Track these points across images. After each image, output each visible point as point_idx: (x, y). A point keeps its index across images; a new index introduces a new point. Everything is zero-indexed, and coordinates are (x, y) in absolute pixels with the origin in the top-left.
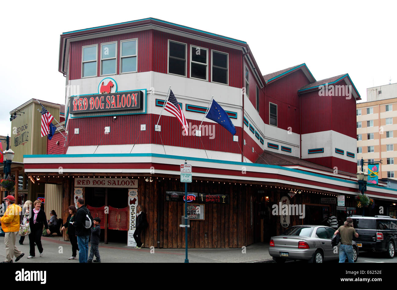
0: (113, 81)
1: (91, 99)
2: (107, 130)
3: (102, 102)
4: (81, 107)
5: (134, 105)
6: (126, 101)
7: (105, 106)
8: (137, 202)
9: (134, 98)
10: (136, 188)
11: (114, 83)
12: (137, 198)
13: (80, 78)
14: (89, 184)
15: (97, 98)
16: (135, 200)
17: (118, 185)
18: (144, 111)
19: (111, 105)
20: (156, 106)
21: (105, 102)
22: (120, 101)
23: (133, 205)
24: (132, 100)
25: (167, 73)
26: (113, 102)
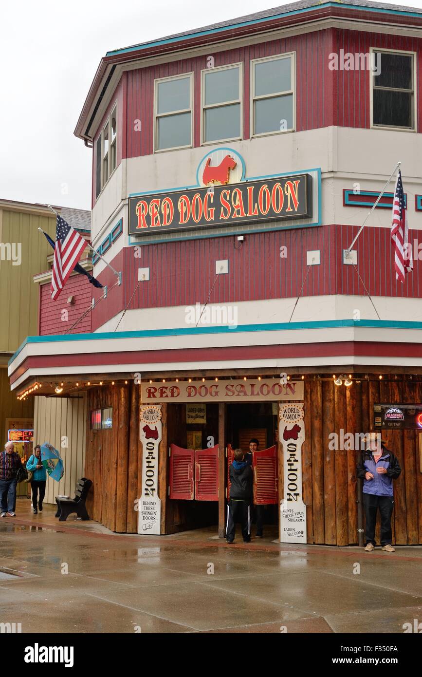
0: (233, 155)
1: (182, 200)
2: (222, 267)
3: (210, 205)
4: (157, 218)
5: (292, 207)
6: (271, 200)
7: (217, 213)
8: (302, 435)
9: (291, 192)
10: (299, 401)
11: (237, 160)
12: (301, 424)
13: (150, 152)
14: (178, 395)
15: (198, 196)
16: (297, 429)
17: (252, 394)
18: (315, 220)
19: (233, 210)
20: (345, 205)
21: (216, 204)
22: (256, 201)
23: (291, 441)
24: (286, 197)
25: (368, 127)
26: (238, 203)
